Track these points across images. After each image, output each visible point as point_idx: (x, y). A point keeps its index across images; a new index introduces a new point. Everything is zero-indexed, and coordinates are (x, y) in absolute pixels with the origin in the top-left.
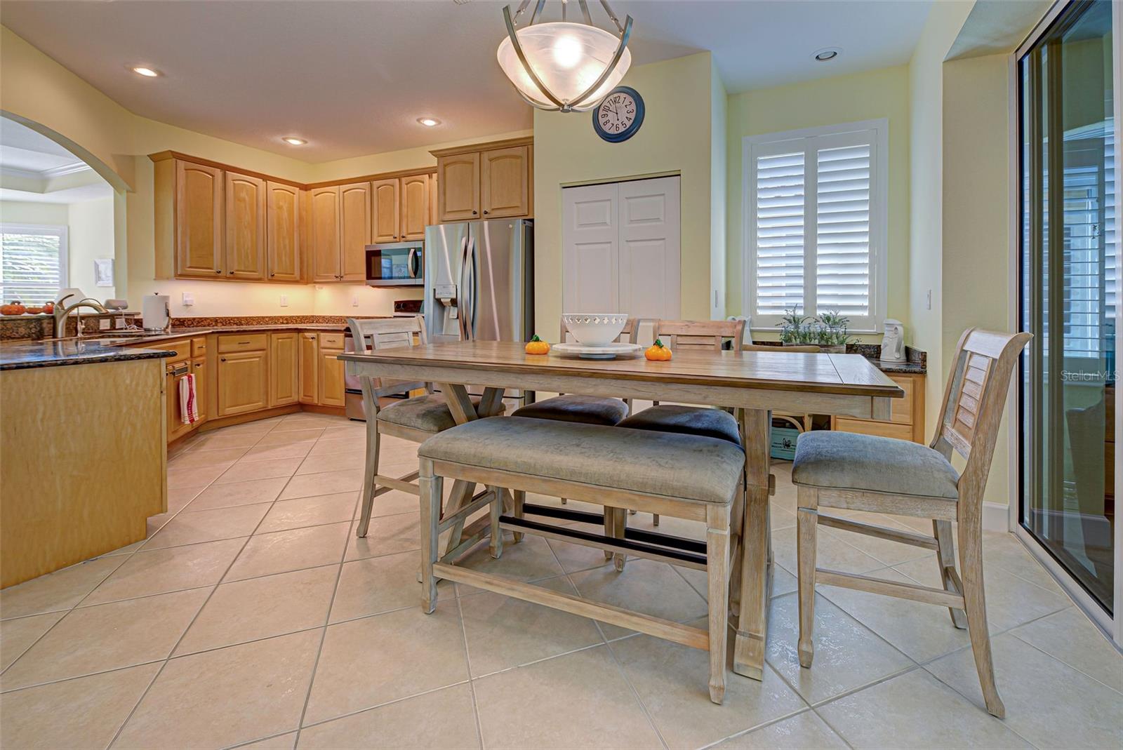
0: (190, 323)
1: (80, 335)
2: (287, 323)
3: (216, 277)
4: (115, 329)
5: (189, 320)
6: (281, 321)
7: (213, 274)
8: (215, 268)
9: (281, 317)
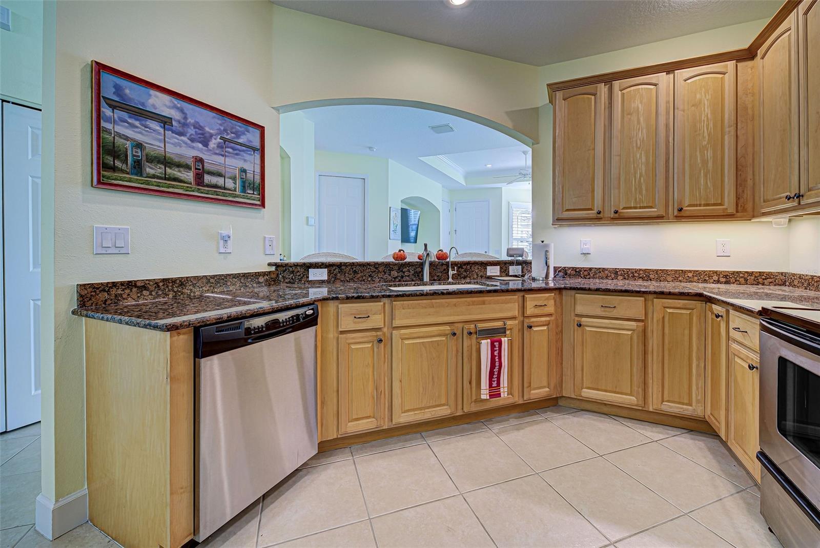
0: (586, 273)
1: (450, 280)
2: (726, 283)
3: (598, 219)
4: (508, 275)
5: (585, 270)
6: (715, 278)
7: (595, 216)
8: (595, 208)
9: (716, 272)
